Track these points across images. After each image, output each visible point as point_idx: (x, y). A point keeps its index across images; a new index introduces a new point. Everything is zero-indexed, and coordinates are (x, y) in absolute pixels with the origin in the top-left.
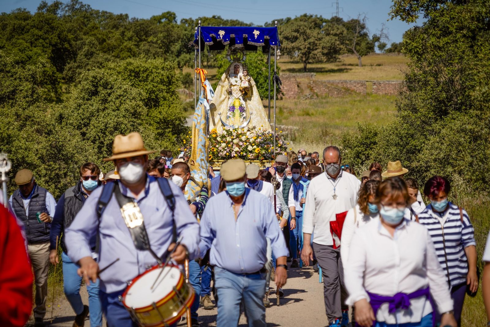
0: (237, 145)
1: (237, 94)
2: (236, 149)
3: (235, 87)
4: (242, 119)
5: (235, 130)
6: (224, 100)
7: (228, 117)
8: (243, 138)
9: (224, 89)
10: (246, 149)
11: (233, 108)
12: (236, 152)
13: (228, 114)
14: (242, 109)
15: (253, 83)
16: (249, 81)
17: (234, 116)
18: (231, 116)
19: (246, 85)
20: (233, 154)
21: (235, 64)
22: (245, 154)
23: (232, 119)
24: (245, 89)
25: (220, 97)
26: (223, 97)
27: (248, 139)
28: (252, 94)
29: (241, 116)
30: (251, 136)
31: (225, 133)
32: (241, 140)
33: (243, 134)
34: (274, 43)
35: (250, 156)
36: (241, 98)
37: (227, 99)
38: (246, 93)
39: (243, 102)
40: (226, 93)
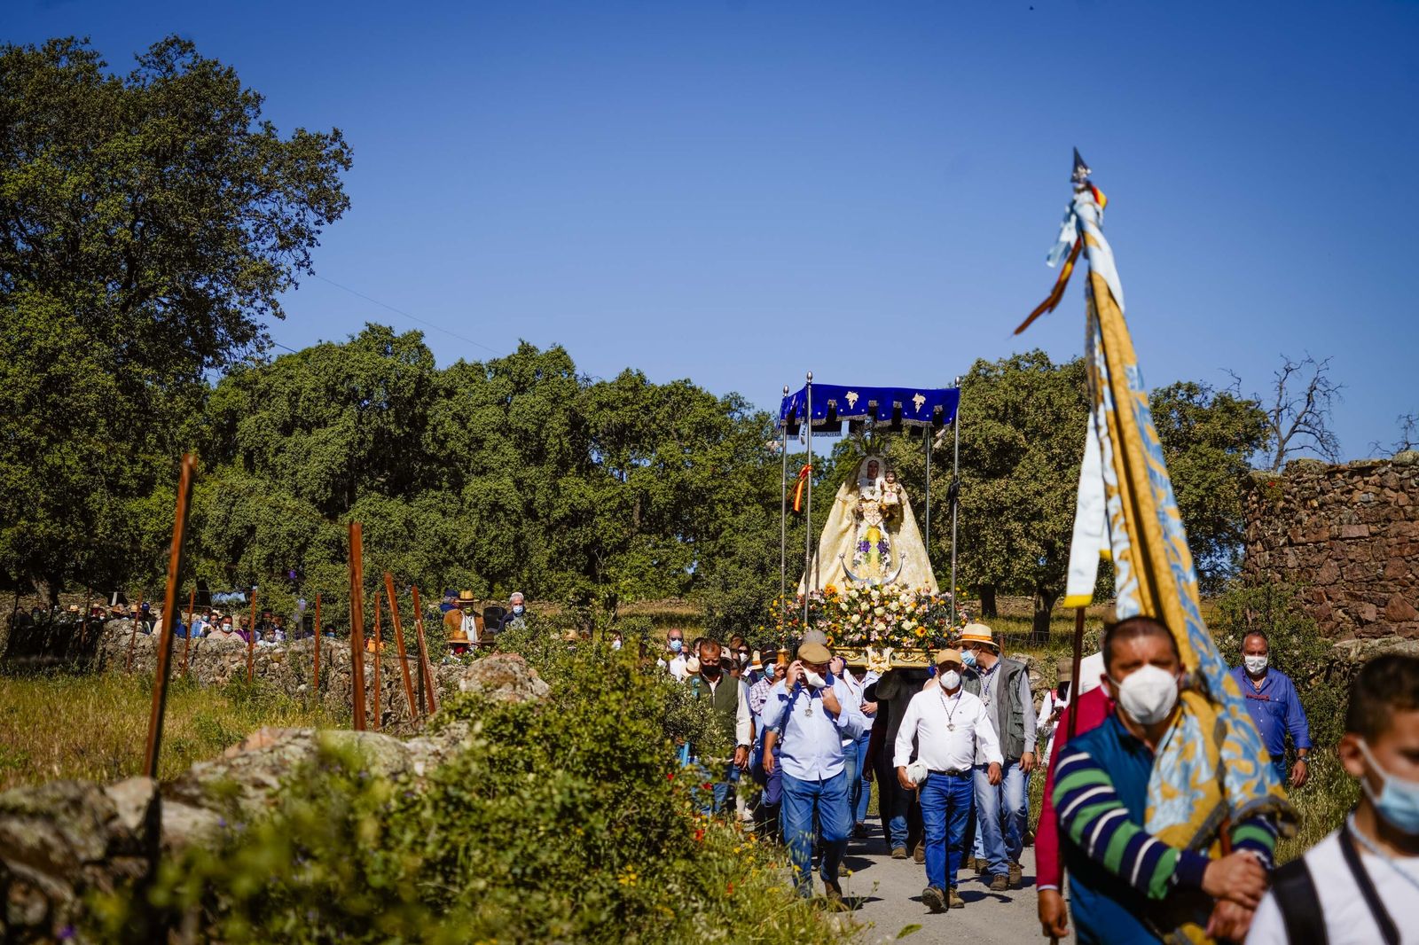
0: (882, 619)
1: (873, 518)
2: (882, 626)
3: (870, 504)
4: (883, 568)
5: (875, 588)
6: (846, 531)
7: (856, 564)
8: (894, 606)
9: (849, 508)
10: (899, 630)
11: (865, 546)
12: (880, 633)
13: (857, 557)
14: (883, 548)
15: (904, 496)
16: (899, 492)
17: (868, 560)
18: (862, 560)
19: (894, 500)
20: (875, 636)
21: (870, 459)
22: (897, 639)
23: (863, 567)
24: (892, 507)
25: (840, 523)
26: (846, 523)
27: (902, 607)
28: (902, 518)
29: (881, 561)
30: (907, 600)
31: (855, 594)
32: (888, 610)
33: (891, 598)
35: (907, 641)
36: (881, 525)
37: (853, 527)
38: (891, 517)
39: (886, 535)
40: (851, 515)
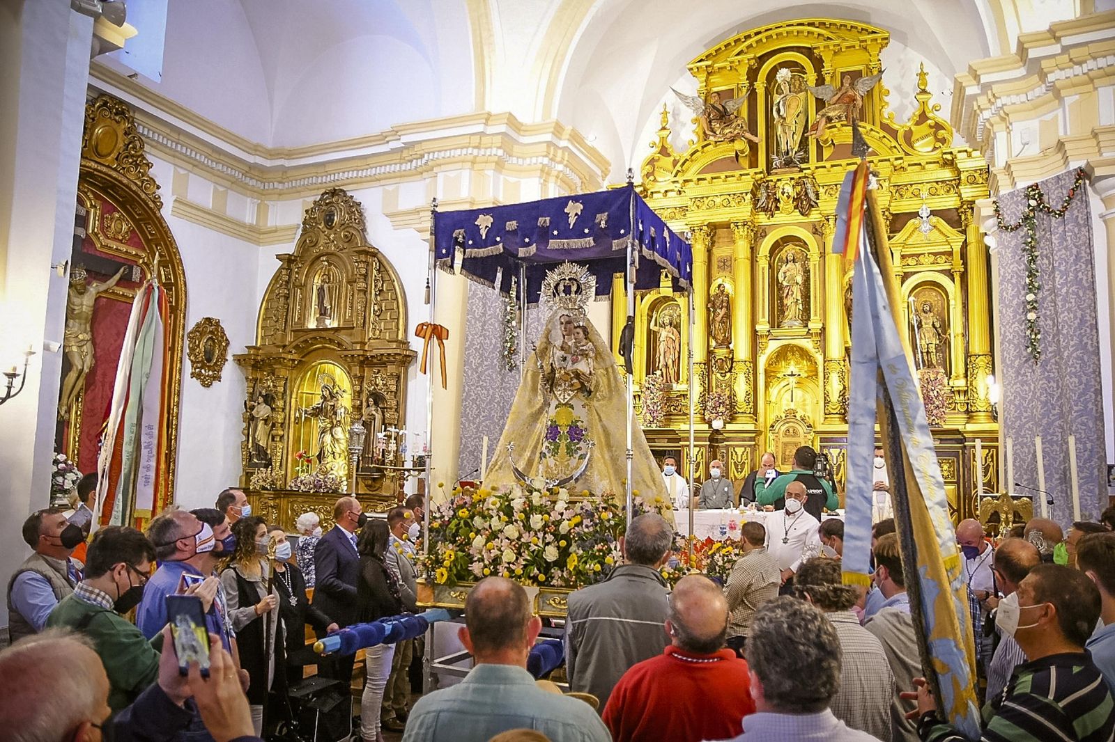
1: (565, 392)
7: (542, 456)
11: (552, 432)
13: (543, 449)
14: (576, 434)
23: (549, 461)
29: (572, 452)
34: (622, 232)
36: (576, 403)
39: (583, 415)
